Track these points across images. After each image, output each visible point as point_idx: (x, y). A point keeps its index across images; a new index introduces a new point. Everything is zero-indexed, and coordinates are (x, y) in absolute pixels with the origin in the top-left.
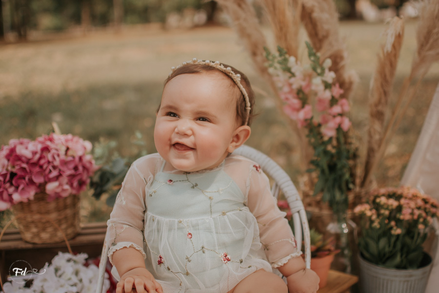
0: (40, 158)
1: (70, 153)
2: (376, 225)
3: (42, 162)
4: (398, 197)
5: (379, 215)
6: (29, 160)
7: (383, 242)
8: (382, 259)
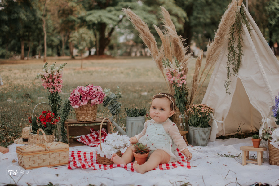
0: (89, 92)
1: (98, 90)
2: (194, 115)
3: (90, 92)
4: (200, 107)
5: (194, 112)
6: (86, 92)
7: (196, 120)
8: (196, 125)
